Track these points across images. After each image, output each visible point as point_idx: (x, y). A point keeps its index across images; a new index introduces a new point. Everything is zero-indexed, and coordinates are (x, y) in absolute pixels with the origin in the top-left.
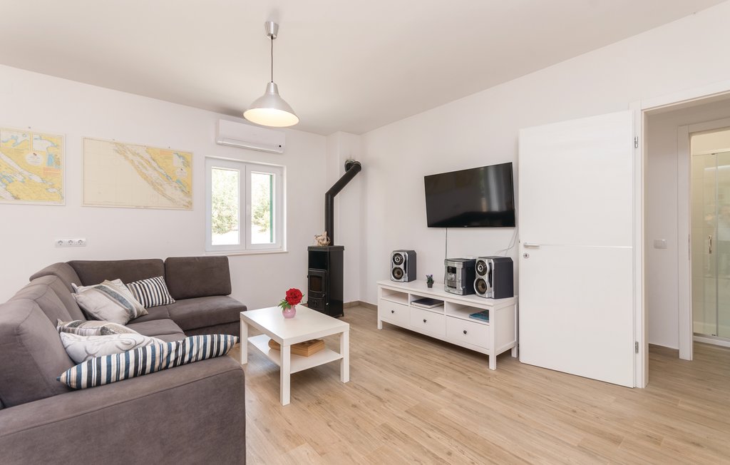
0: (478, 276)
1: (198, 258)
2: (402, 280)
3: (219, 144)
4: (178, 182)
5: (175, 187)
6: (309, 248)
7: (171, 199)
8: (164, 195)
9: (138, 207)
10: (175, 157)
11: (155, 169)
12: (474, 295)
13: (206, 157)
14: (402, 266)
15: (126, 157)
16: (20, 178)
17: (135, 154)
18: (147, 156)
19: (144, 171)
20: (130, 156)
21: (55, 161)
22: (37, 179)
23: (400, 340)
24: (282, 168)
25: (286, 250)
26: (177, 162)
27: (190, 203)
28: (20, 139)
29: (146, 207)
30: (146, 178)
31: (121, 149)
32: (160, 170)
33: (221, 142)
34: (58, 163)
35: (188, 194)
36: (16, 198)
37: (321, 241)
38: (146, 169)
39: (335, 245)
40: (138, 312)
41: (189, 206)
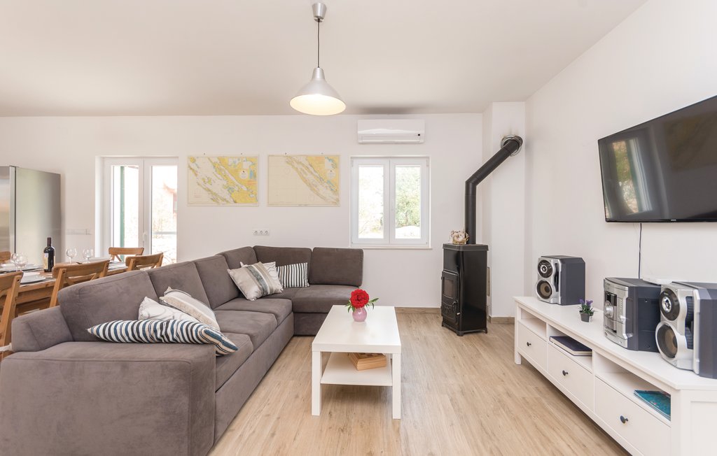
0: (665, 320)
1: (337, 249)
2: (551, 300)
3: (360, 144)
4: (329, 182)
5: (326, 187)
6: (445, 246)
7: (324, 198)
8: (318, 195)
9: (300, 205)
10: (327, 160)
11: (312, 173)
12: (655, 353)
13: (351, 158)
14: (551, 280)
15: (293, 166)
16: (236, 189)
17: (299, 163)
18: (306, 163)
19: (305, 176)
20: (296, 165)
21: (253, 175)
22: (244, 188)
23: (532, 390)
24: (428, 158)
25: (430, 247)
26: (328, 165)
27: (338, 200)
28: (237, 162)
29: (306, 205)
30: (305, 181)
31: (290, 160)
32: (316, 174)
33: (361, 141)
34: (255, 176)
35: (336, 192)
36: (235, 202)
37: (455, 238)
38: (306, 174)
39: (477, 243)
40: (271, 290)
41: (336, 202)
